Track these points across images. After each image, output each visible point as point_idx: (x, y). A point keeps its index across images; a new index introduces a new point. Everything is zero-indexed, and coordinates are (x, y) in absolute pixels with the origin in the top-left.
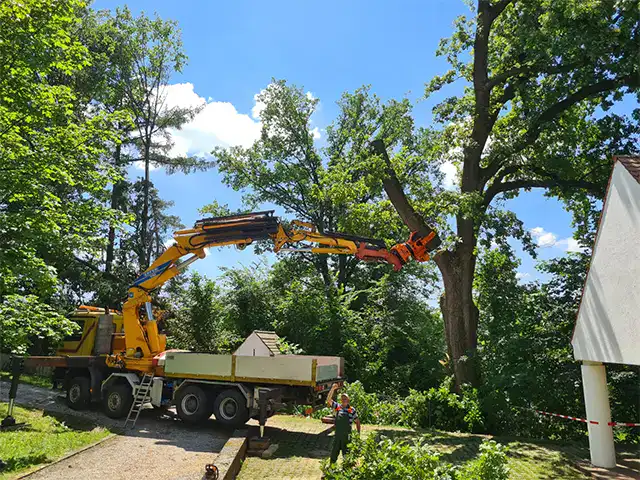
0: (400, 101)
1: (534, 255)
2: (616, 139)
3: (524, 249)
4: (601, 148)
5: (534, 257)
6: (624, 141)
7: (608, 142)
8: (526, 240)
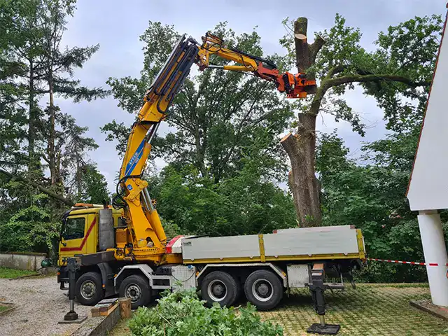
0: (250, 34)
1: (362, 133)
2: (420, 39)
3: (354, 130)
4: (408, 47)
5: (363, 135)
6: (427, 39)
7: (413, 42)
8: (355, 123)
